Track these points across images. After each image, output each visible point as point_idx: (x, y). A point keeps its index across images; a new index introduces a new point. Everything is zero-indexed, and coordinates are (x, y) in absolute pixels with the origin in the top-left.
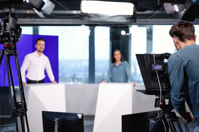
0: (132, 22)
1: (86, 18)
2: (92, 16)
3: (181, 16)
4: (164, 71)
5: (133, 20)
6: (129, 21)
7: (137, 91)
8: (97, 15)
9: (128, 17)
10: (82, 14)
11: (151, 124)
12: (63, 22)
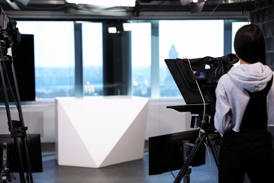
0: (134, 16)
1: (72, 10)
2: (80, 7)
3: (201, 9)
4: (207, 80)
5: (135, 14)
6: (129, 14)
7: (168, 107)
8: (86, 7)
9: (129, 10)
10: (66, 5)
11: (185, 147)
12: (38, 15)
